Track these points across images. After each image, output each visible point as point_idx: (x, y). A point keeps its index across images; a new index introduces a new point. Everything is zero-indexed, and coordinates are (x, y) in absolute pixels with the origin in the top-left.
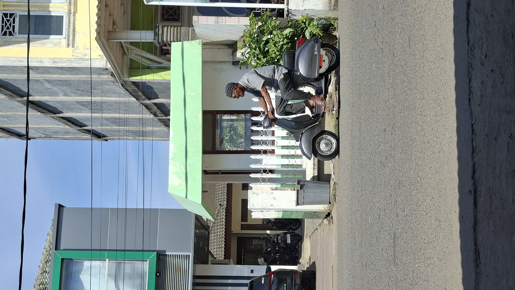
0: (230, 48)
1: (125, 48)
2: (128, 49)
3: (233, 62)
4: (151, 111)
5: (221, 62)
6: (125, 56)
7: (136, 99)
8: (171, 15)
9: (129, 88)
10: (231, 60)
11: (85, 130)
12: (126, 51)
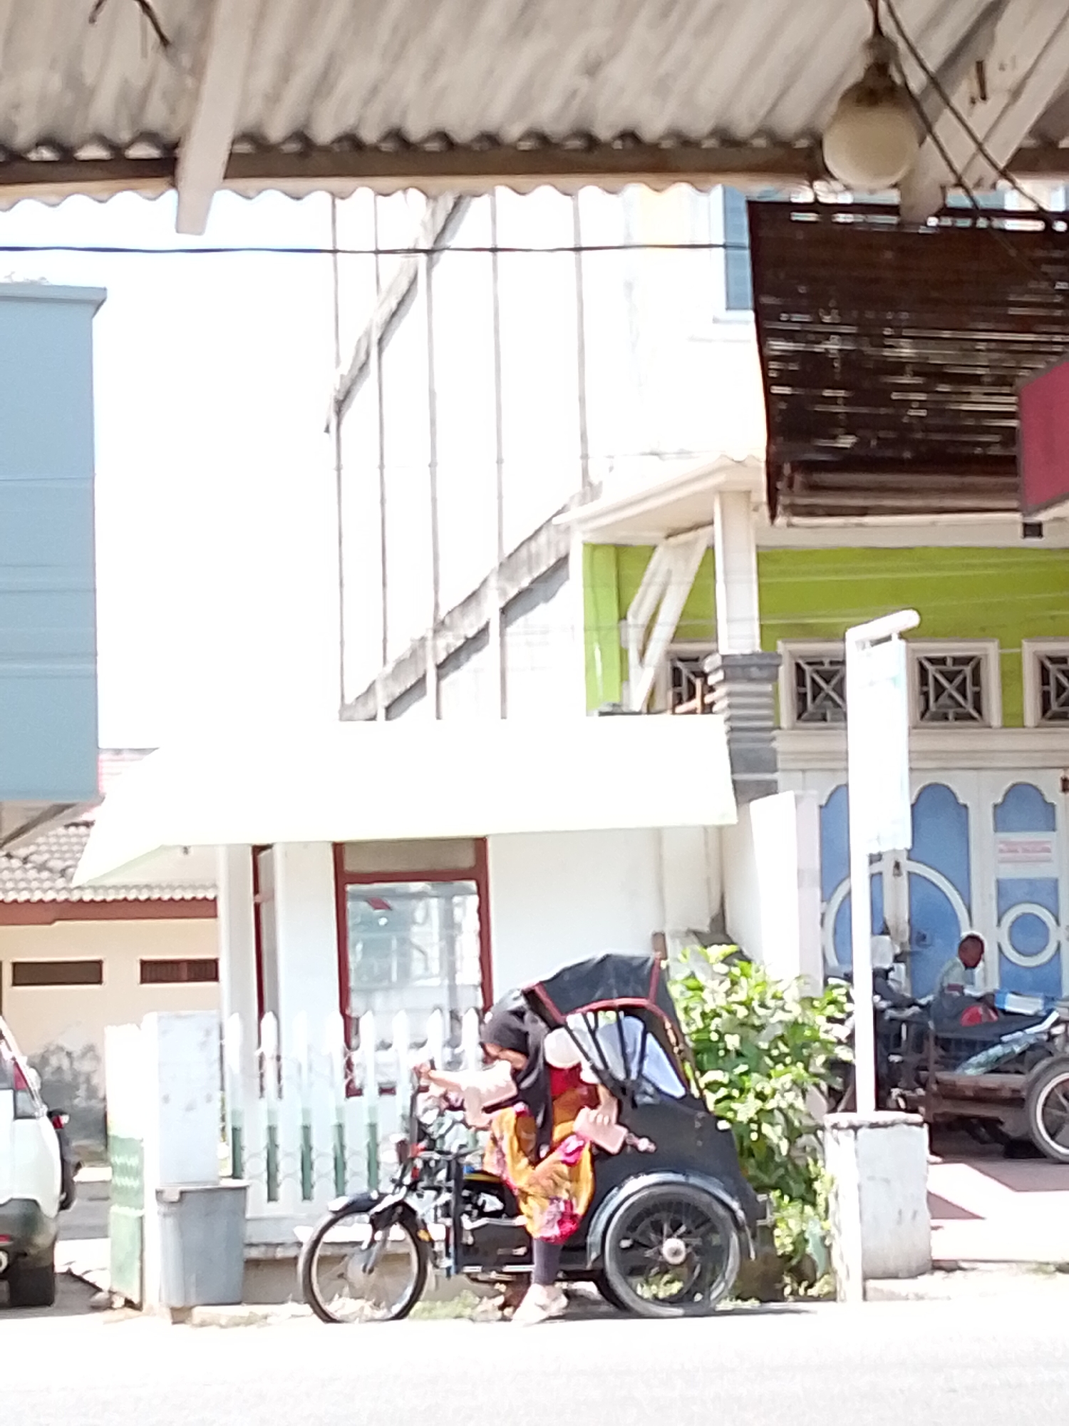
0: (713, 920)
1: (690, 535)
2: (687, 545)
3: (663, 935)
4: (456, 614)
5: (660, 890)
6: (664, 534)
7: (501, 565)
8: (817, 689)
9: (542, 538)
10: (667, 930)
11: (368, 355)
12: (682, 538)
